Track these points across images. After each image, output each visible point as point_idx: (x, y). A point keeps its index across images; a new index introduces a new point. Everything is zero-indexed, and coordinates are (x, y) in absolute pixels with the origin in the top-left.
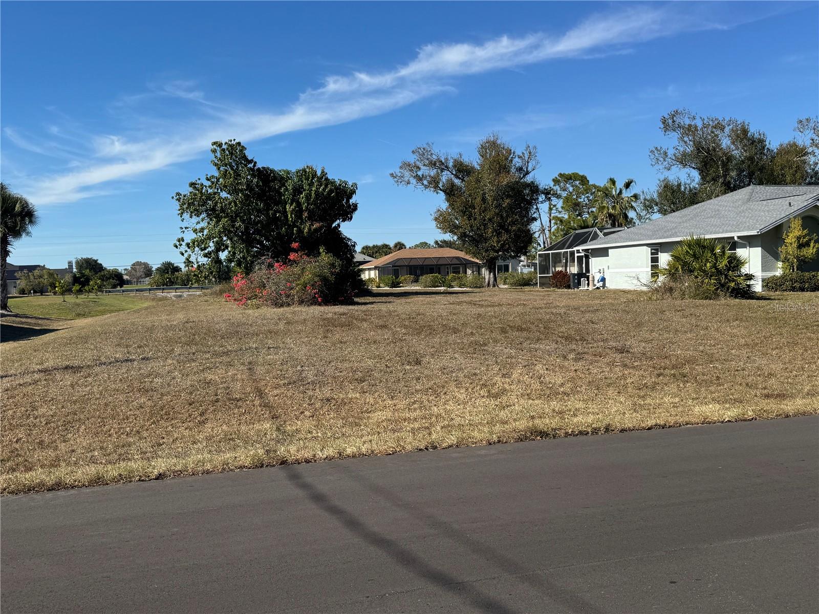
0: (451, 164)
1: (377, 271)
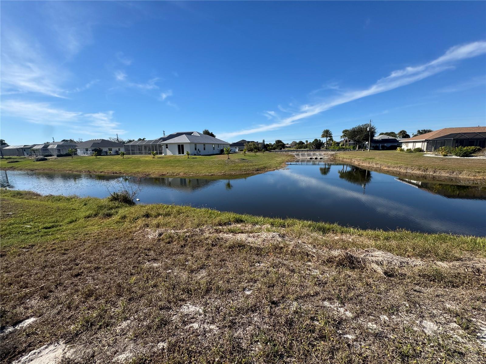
1: (426, 143)
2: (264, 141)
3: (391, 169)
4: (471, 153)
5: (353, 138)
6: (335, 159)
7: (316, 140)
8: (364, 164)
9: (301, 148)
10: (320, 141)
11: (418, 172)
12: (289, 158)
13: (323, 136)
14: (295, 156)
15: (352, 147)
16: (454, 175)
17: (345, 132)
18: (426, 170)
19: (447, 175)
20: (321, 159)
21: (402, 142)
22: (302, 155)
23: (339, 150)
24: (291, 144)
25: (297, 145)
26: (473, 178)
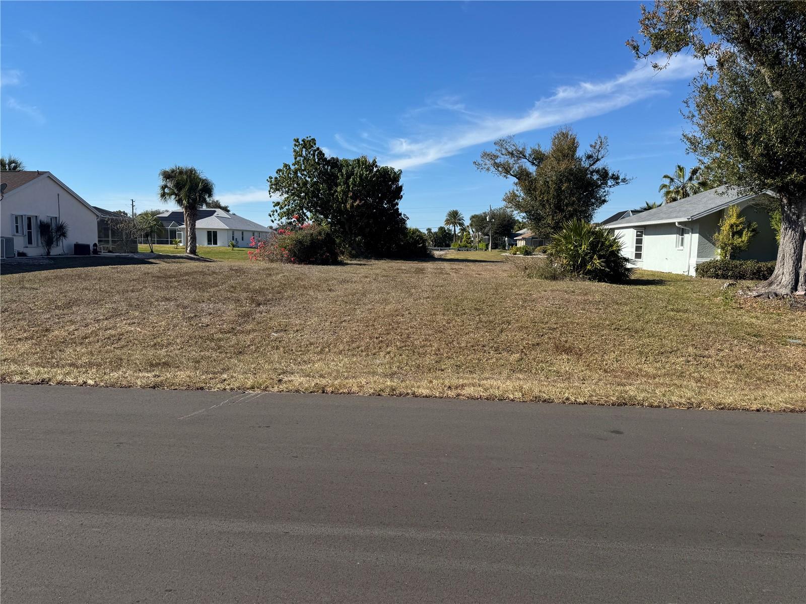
0: (528, 152)
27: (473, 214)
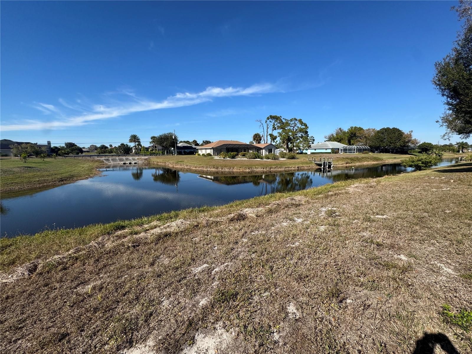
1: (212, 150)
2: (49, 143)
3: (197, 168)
4: (235, 156)
5: (161, 144)
6: (149, 164)
7: (122, 144)
8: (177, 166)
9: (105, 152)
10: (128, 145)
11: (214, 170)
12: (96, 164)
13: (131, 141)
14: (104, 161)
15: (161, 152)
16: (231, 170)
17: (153, 138)
18: (217, 168)
19: (228, 170)
20: (135, 163)
21: (198, 149)
22: (112, 160)
23: (151, 154)
24: (89, 148)
25: (99, 150)
26: (239, 171)
27: (152, 136)
